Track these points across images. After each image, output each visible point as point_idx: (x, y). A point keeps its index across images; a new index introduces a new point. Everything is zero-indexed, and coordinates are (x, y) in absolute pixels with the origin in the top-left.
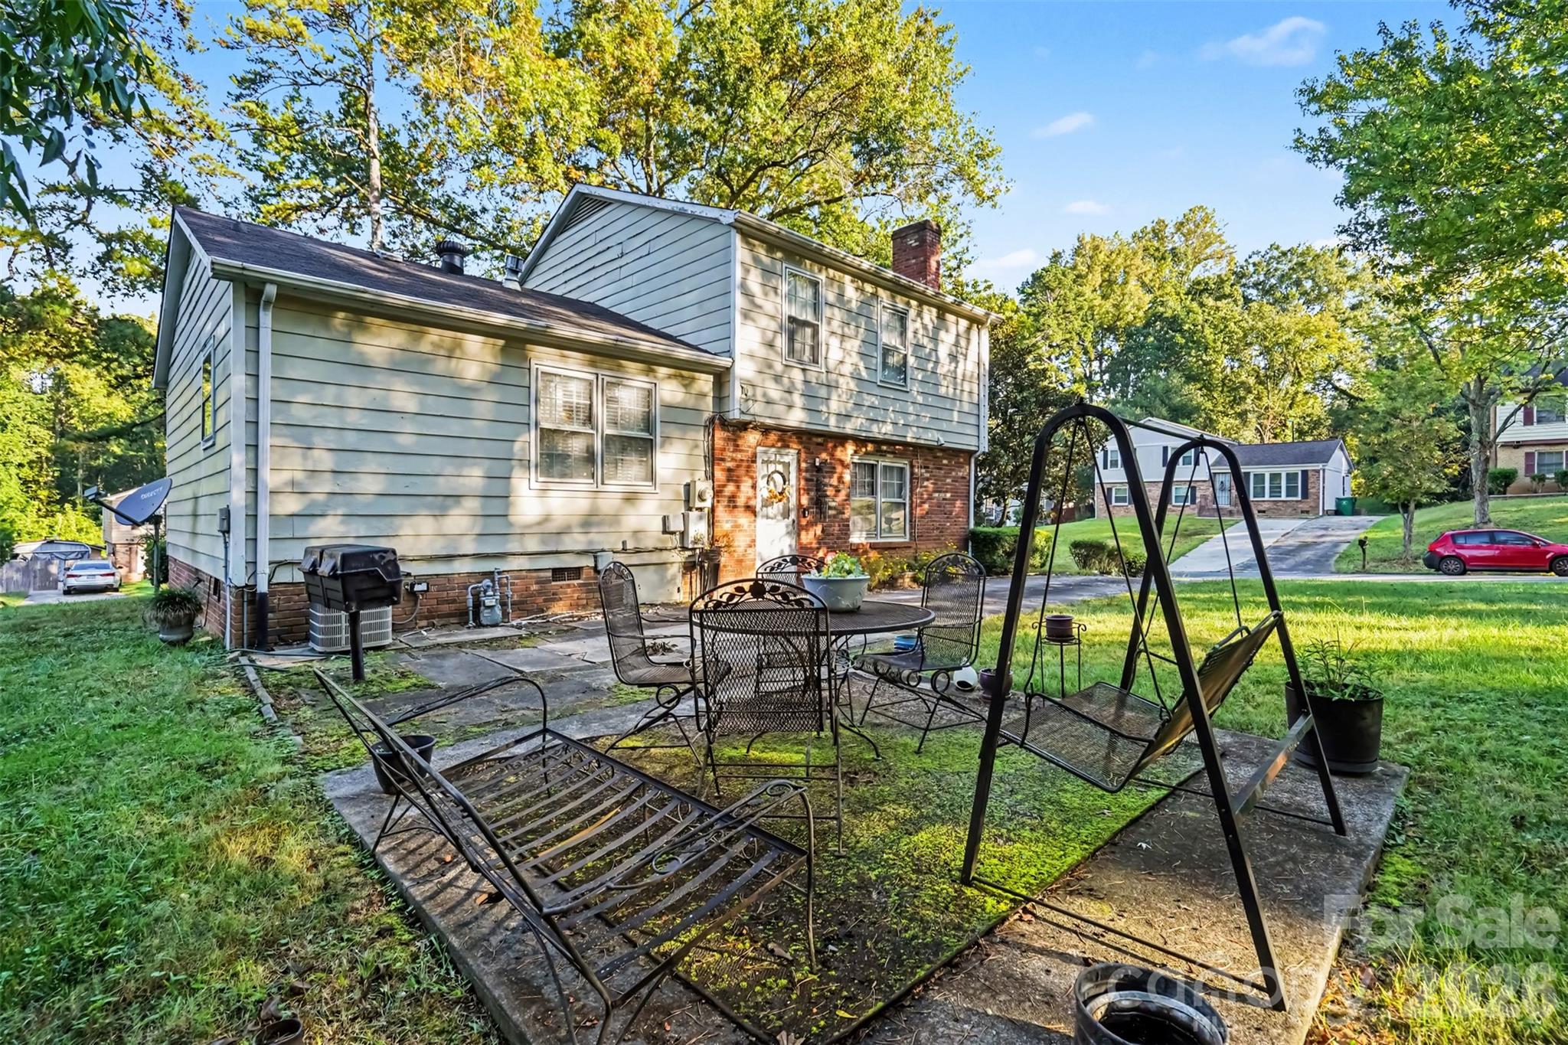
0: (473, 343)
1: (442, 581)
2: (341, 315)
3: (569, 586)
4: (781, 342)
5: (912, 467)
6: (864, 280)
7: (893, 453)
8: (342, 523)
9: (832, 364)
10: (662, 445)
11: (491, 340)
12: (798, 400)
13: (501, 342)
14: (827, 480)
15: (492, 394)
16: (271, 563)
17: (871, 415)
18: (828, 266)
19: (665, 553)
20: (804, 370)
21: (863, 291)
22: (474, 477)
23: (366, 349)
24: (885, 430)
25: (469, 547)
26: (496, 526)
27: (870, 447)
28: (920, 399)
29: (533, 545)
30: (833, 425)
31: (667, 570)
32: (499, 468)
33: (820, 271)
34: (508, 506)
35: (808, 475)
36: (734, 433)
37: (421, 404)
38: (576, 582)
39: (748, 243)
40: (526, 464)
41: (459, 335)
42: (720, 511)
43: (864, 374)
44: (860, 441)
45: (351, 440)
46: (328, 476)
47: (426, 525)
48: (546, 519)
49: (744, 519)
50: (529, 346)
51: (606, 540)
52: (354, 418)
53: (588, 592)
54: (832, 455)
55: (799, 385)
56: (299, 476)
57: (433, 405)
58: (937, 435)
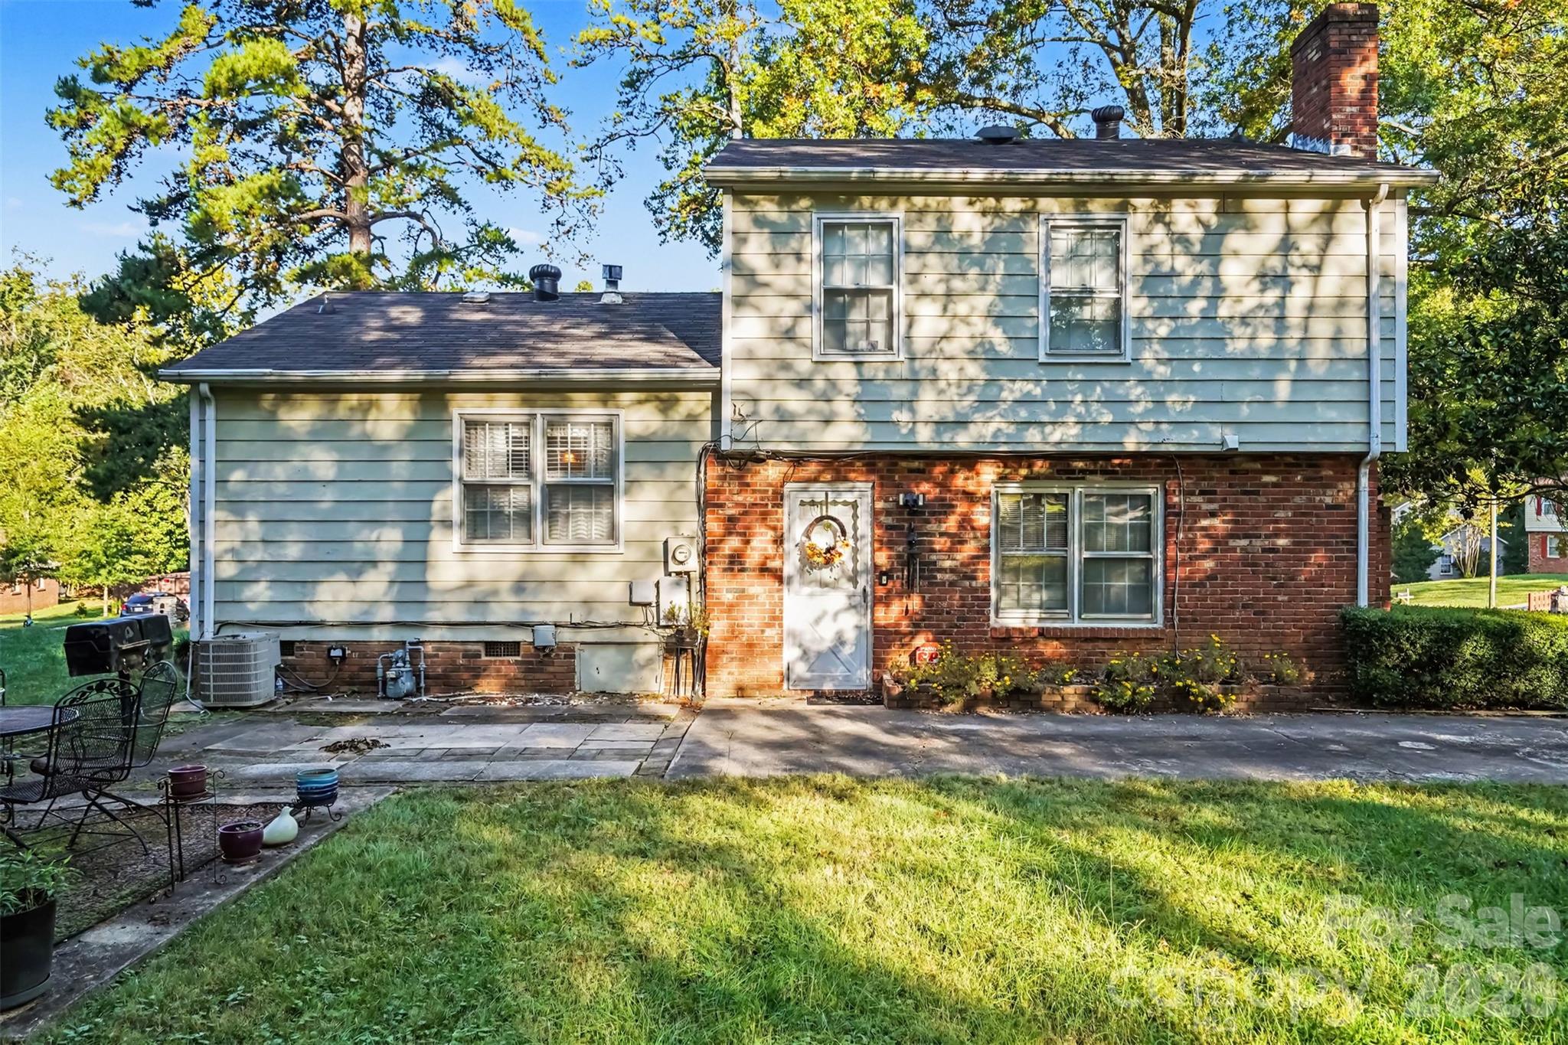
0: (390, 402)
1: (362, 647)
2: (271, 396)
3: (502, 662)
4: (811, 329)
5: (1166, 493)
6: (999, 196)
7: (1104, 472)
8: (269, 588)
9: (920, 344)
10: (627, 492)
11: (408, 396)
12: (843, 407)
13: (417, 396)
14: (932, 527)
15: (406, 453)
16: (215, 623)
17: (1023, 414)
18: (909, 194)
19: (629, 630)
20: (858, 364)
21: (997, 212)
22: (390, 539)
23: (292, 424)
24: (1064, 435)
25: (387, 613)
26: (414, 594)
27: (1039, 466)
28: (1163, 371)
29: (456, 614)
30: (925, 438)
31: (633, 651)
32: (417, 532)
33: (893, 205)
34: (424, 571)
35: (889, 520)
36: (740, 468)
37: (340, 471)
38: (512, 659)
39: (744, 202)
40: (447, 524)
41: (374, 396)
42: (715, 575)
43: (1004, 348)
44: (1013, 460)
45: (277, 512)
46: (260, 545)
47: (346, 591)
48: (470, 584)
49: (759, 588)
50: (449, 396)
51: (549, 609)
52: (281, 490)
53: (528, 671)
54: (944, 486)
55: (851, 388)
56: (237, 545)
57: (352, 471)
58: (1216, 433)
